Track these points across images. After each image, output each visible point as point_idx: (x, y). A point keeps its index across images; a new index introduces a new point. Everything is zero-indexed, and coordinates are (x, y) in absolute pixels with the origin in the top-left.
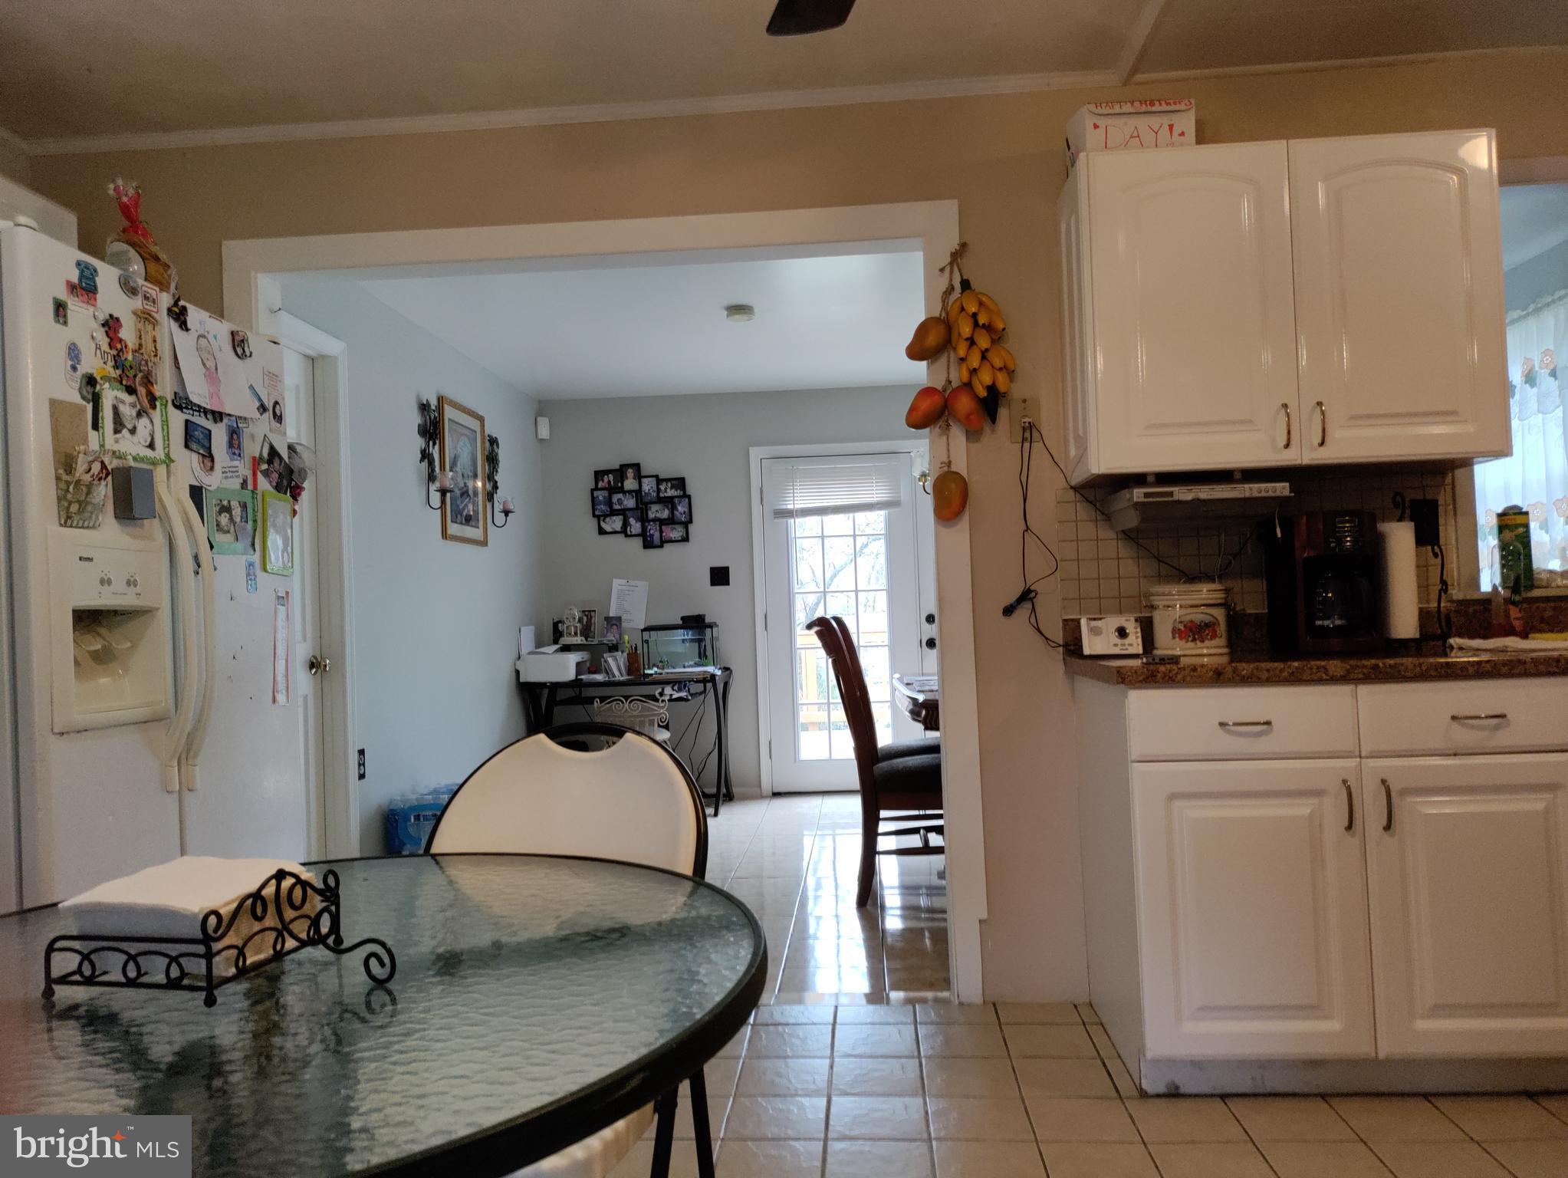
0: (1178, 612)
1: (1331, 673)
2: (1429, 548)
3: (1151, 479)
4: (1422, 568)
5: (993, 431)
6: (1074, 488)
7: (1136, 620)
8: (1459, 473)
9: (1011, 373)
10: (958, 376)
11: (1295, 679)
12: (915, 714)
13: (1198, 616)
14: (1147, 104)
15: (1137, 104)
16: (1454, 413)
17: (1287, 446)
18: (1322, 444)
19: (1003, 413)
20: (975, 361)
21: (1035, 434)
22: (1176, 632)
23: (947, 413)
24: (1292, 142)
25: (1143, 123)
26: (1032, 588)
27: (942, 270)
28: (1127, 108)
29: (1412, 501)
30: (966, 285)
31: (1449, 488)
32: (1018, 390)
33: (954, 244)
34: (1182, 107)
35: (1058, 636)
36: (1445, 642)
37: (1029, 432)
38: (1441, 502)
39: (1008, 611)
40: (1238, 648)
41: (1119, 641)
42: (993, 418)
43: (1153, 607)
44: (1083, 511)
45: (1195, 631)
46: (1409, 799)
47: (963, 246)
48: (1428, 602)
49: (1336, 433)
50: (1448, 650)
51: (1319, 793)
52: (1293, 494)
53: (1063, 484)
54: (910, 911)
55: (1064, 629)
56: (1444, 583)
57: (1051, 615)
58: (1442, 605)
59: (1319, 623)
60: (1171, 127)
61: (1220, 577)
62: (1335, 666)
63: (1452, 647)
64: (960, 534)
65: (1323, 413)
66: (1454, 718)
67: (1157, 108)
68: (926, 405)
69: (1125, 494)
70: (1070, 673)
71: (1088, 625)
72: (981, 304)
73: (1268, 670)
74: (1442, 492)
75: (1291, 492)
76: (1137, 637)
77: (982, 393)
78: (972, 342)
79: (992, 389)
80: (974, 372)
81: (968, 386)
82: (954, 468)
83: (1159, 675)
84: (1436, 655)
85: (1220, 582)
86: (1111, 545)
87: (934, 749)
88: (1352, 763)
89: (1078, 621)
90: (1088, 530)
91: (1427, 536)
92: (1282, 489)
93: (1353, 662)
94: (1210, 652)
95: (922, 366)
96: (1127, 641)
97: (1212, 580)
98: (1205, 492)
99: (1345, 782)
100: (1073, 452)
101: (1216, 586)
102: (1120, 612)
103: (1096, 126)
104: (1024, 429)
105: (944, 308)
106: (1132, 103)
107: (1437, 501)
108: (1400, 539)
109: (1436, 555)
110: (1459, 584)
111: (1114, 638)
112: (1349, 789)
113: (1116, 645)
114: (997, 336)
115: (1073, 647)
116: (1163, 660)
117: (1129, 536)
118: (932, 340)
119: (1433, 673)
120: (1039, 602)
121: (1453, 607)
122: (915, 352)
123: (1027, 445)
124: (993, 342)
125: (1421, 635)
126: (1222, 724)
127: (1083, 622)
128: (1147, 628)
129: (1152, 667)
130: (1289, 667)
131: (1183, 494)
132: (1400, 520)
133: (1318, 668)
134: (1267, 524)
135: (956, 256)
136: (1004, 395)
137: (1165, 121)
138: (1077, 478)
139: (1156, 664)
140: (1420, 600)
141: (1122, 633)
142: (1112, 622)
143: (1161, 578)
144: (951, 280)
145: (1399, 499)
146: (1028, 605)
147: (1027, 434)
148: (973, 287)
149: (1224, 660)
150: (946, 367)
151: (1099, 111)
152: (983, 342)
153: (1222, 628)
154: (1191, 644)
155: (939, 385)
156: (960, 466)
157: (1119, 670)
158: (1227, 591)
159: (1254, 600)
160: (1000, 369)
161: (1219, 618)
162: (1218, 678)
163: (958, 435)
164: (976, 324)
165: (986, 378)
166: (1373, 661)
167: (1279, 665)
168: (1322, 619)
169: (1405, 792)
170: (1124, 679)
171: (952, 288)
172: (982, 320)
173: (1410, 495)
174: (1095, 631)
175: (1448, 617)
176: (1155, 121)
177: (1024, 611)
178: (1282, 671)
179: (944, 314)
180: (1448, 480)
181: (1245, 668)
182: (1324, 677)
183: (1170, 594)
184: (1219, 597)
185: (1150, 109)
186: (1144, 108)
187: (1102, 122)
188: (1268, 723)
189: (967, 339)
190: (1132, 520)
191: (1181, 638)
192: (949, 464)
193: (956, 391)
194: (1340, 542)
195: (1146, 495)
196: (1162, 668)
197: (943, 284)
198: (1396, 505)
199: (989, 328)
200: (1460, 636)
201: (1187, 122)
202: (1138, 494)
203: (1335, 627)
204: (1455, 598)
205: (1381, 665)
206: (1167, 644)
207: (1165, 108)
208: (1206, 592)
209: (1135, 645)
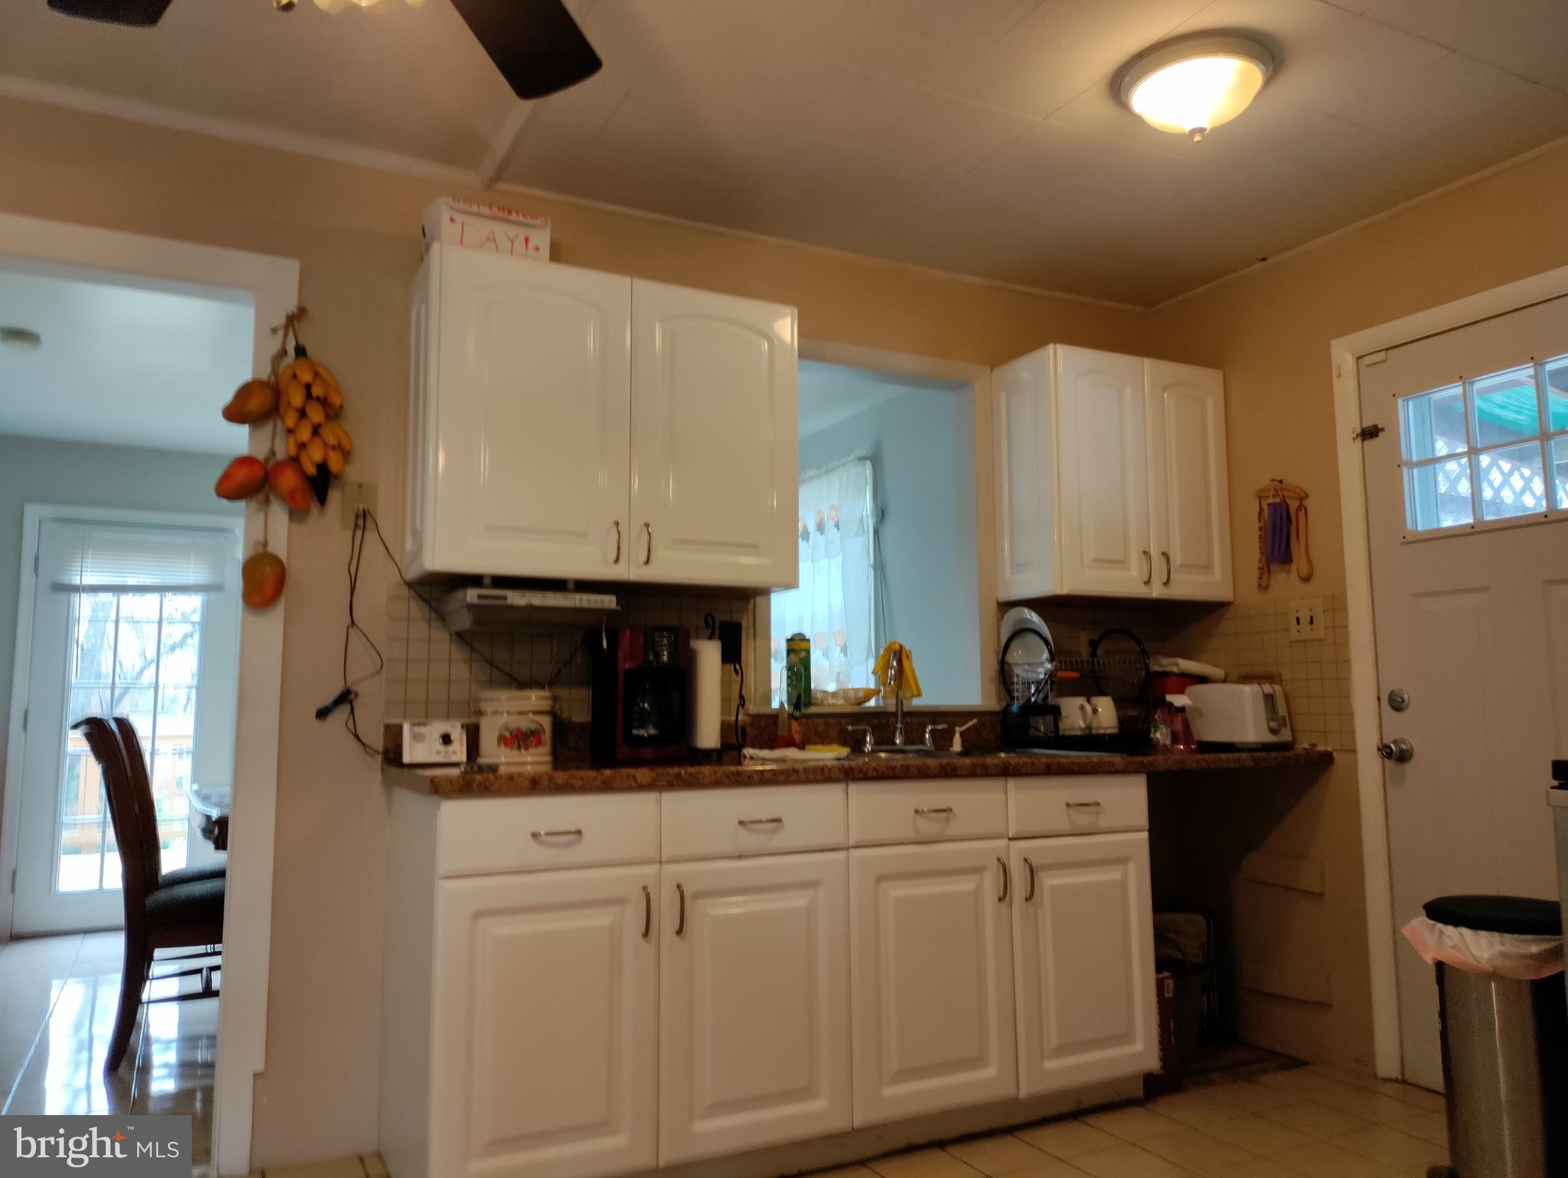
0: (505, 719)
1: (639, 780)
2: (732, 666)
3: (487, 581)
4: (725, 683)
5: (322, 513)
6: (410, 585)
7: (463, 726)
8: (760, 600)
9: (346, 455)
10: (283, 449)
11: (607, 787)
12: (207, 832)
13: (524, 724)
14: (505, 212)
15: (495, 209)
16: (756, 546)
17: (617, 561)
18: (647, 562)
19: (334, 497)
20: (305, 434)
21: (370, 523)
22: (503, 740)
23: (267, 486)
24: (636, 281)
25: (501, 230)
26: (352, 688)
27: (274, 331)
28: (485, 210)
29: (721, 623)
30: (301, 351)
31: (751, 614)
32: (353, 473)
33: (291, 306)
34: (538, 222)
35: (378, 741)
36: (740, 752)
37: (363, 519)
38: (744, 624)
39: (322, 714)
40: (559, 759)
41: (442, 748)
42: (322, 500)
43: (480, 713)
44: (417, 609)
45: (519, 739)
46: (701, 902)
47: (302, 311)
48: (730, 715)
49: (658, 554)
50: (742, 759)
51: (620, 901)
52: (619, 608)
53: (395, 578)
54: (186, 1068)
55: (386, 735)
56: (741, 697)
57: (371, 720)
58: (740, 718)
59: (635, 732)
60: (527, 240)
61: (550, 685)
62: (643, 774)
63: (745, 757)
64: (273, 623)
65: (649, 534)
66: (741, 823)
67: (514, 217)
68: (241, 475)
69: (460, 594)
70: (388, 784)
71: (411, 731)
72: (316, 374)
73: (582, 778)
74: (746, 614)
75: (617, 604)
76: (462, 745)
77: (311, 470)
78: (302, 413)
79: (323, 467)
80: (302, 446)
81: (295, 461)
82: (271, 549)
83: (475, 785)
84: (733, 764)
85: (551, 691)
86: (442, 645)
87: (220, 874)
88: (651, 870)
89: (400, 728)
90: (420, 629)
91: (732, 655)
92: (609, 601)
93: (660, 770)
94: (534, 760)
95: (243, 430)
96: (451, 748)
97: (542, 686)
98: (538, 599)
99: (645, 888)
100: (409, 546)
101: (546, 693)
102: (448, 716)
103: (452, 220)
104: (357, 516)
105: (274, 371)
106: (490, 207)
107: (741, 624)
108: (709, 655)
109: (737, 672)
110: (755, 699)
111: (437, 744)
112: (648, 896)
113: (438, 753)
114: (333, 413)
115: (392, 756)
116: (481, 769)
117: (462, 638)
118: (255, 404)
119: (726, 781)
120: (360, 705)
121: (748, 720)
122: (234, 413)
123: (359, 533)
124: (327, 417)
125: (722, 745)
126: (535, 835)
127: (406, 727)
128: (473, 735)
129: (468, 776)
130: (602, 774)
131: (517, 598)
132: (710, 638)
133: (628, 776)
134: (593, 636)
135: (295, 319)
136: (336, 477)
137: (522, 232)
138: (412, 574)
139: (475, 772)
140: (723, 713)
141: (446, 739)
142: (438, 728)
143: (491, 684)
144: (284, 343)
145: (710, 620)
146: (345, 709)
147: (361, 522)
148: (308, 356)
149: (546, 768)
150: (270, 438)
151: (457, 205)
152: (316, 415)
153: (547, 736)
154: (516, 752)
155: (261, 454)
156: (279, 547)
157: (433, 780)
158: (555, 699)
159: (579, 708)
160: (334, 448)
161: (546, 729)
162: (534, 786)
163: (279, 514)
164: (309, 395)
165: (316, 454)
166: (676, 770)
167: (593, 773)
168: (638, 728)
169: (698, 895)
170: (440, 789)
171: (284, 353)
172: (317, 391)
173: (720, 617)
174: (418, 738)
175: (743, 729)
176: (513, 230)
177: (340, 715)
178: (594, 779)
179: (273, 379)
180: (751, 606)
181: (561, 777)
182: (633, 784)
183: (499, 700)
184: (546, 705)
185: (506, 216)
186: (501, 214)
187: (459, 218)
188: (579, 832)
189: (297, 410)
190: (464, 622)
191: (506, 745)
192: (265, 544)
193: (280, 465)
194: (658, 656)
195: (480, 597)
196: (479, 778)
197: (275, 344)
198: (707, 625)
199: (324, 402)
200: (753, 746)
201: (542, 238)
202: (472, 595)
203: (650, 736)
204: (751, 712)
205: (683, 772)
206: (492, 752)
207: (521, 218)
208: (535, 698)
209: (459, 753)
